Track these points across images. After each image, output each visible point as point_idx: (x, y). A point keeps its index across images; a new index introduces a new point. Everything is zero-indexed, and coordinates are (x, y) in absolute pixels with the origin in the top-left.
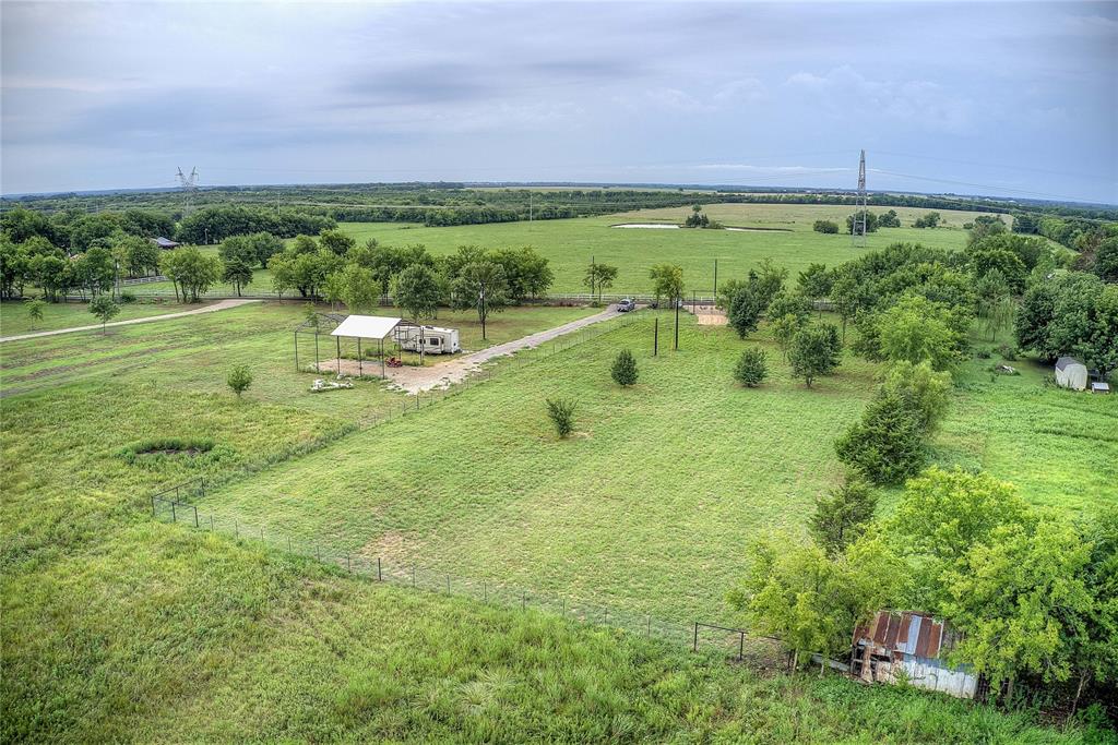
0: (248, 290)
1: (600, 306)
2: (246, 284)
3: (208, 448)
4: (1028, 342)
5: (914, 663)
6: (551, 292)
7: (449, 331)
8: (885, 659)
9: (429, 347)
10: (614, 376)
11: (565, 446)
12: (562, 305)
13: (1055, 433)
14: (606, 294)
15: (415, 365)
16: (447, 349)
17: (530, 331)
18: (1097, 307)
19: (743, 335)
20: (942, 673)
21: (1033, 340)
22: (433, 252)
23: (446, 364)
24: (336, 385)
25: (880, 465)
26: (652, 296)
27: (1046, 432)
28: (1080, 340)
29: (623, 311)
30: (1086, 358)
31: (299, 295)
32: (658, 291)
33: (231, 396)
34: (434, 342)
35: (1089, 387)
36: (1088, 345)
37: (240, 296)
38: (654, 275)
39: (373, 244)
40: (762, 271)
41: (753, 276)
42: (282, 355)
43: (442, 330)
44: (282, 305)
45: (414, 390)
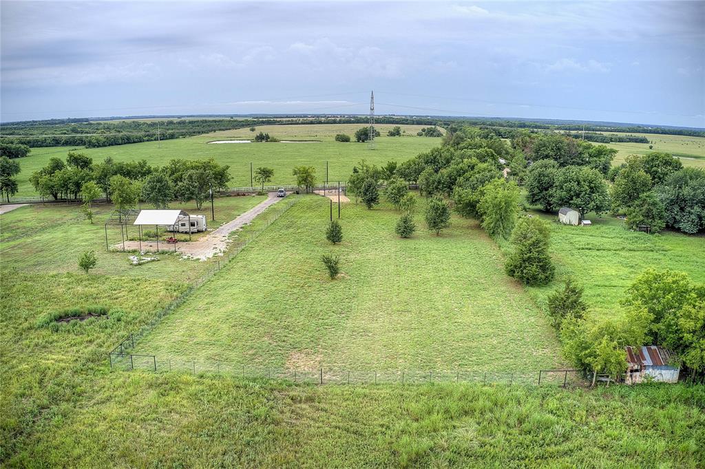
0: (17, 197)
1: (263, 195)
2: (13, 193)
3: (103, 313)
4: (536, 200)
5: (651, 370)
6: (232, 186)
7: (200, 216)
8: (637, 371)
9: (187, 228)
10: (328, 238)
11: (333, 282)
12: (238, 195)
13: (587, 249)
14: (267, 186)
15: (186, 241)
16: (200, 228)
17: (236, 213)
18: (581, 179)
19: (370, 207)
20: (663, 372)
21: (540, 199)
22: (152, 164)
23: (206, 238)
24: (149, 259)
25: (538, 274)
26: (295, 185)
27: (583, 249)
28: (574, 198)
29: (282, 196)
30: (577, 207)
31: (51, 198)
32: (300, 183)
33: (82, 274)
34: (193, 225)
35: (580, 223)
36: (579, 200)
37: (9, 203)
38: (295, 173)
39: (109, 161)
40: (361, 168)
41: (355, 171)
42: (82, 241)
43: (195, 216)
44: (46, 207)
45: (203, 258)
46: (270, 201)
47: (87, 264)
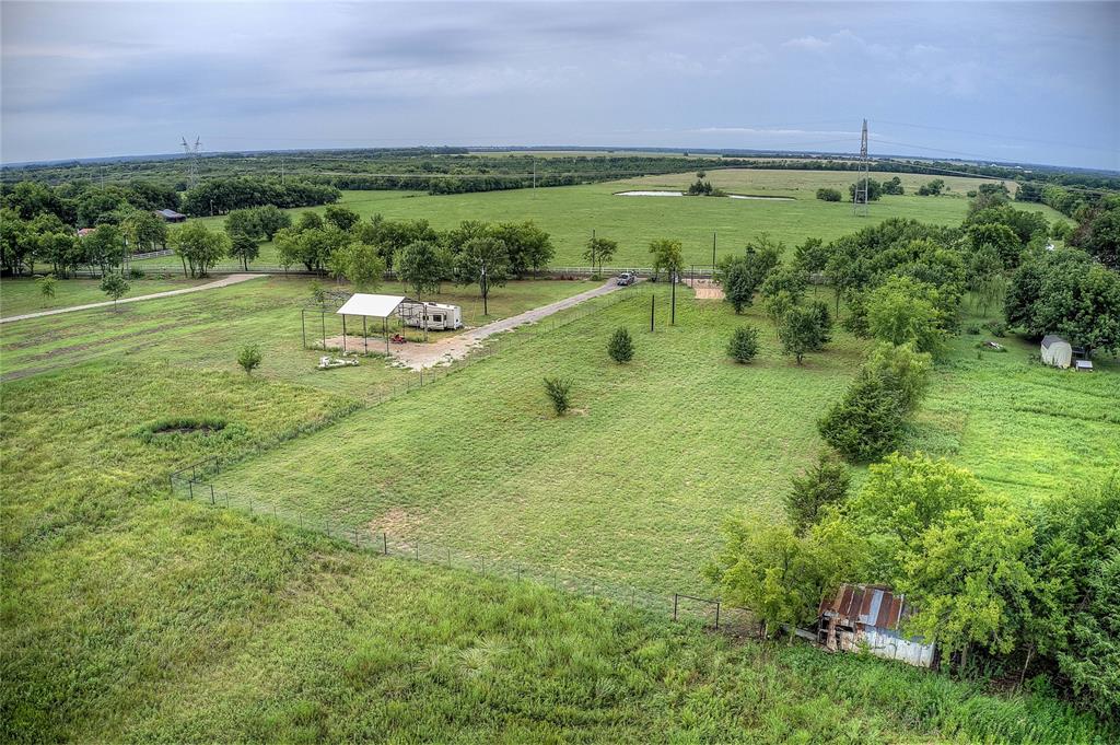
0: (255, 264)
1: (600, 280)
2: (252, 258)
3: (221, 426)
4: (1016, 319)
5: (875, 634)
6: (552, 265)
7: (452, 307)
8: (849, 629)
9: (432, 323)
10: (611, 354)
11: (562, 423)
12: (562, 278)
13: (1034, 411)
14: (606, 268)
15: (419, 341)
16: (450, 325)
17: (531, 305)
18: (1082, 286)
19: (739, 310)
20: (900, 643)
21: (1020, 317)
22: (436, 227)
23: (448, 340)
24: (343, 362)
25: (859, 444)
26: (650, 269)
27: (1025, 410)
28: (1065, 319)
29: (623, 285)
30: (1071, 337)
31: (305, 269)
32: (657, 265)
33: (242, 374)
34: (437, 318)
35: (1073, 364)
36: (1073, 324)
37: (247, 271)
38: (653, 249)
39: (378, 219)
40: (760, 246)
41: (750, 250)
42: (289, 331)
43: (444, 306)
44: (289, 280)
45: (417, 367)
46: (606, 291)
47: (250, 363)
